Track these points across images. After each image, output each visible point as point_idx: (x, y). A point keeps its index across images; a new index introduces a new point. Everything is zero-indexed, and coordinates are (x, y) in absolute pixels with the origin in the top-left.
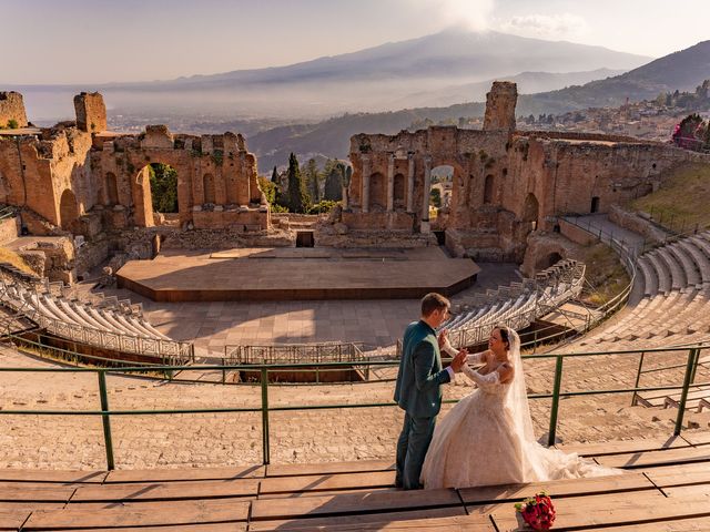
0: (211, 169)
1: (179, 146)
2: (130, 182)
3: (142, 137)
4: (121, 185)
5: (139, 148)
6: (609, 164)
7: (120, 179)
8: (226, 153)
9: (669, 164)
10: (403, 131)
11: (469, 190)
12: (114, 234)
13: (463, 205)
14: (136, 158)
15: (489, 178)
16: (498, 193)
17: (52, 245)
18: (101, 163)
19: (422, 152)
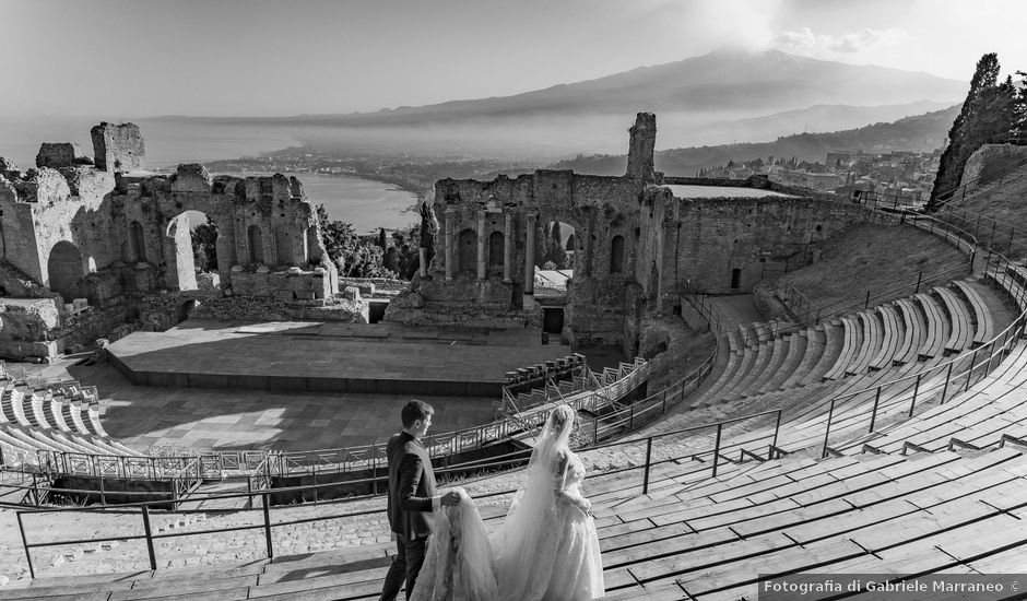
0: (257, 219)
1: (219, 190)
2: (160, 233)
3: (174, 178)
4: (148, 237)
5: (170, 192)
6: (754, 224)
7: (147, 231)
8: (276, 201)
9: (840, 226)
10: (500, 176)
11: (590, 254)
12: (135, 298)
13: (582, 275)
14: (165, 205)
15: (617, 240)
16: (630, 259)
17: (23, 309)
18: (125, 210)
19: (526, 203)
